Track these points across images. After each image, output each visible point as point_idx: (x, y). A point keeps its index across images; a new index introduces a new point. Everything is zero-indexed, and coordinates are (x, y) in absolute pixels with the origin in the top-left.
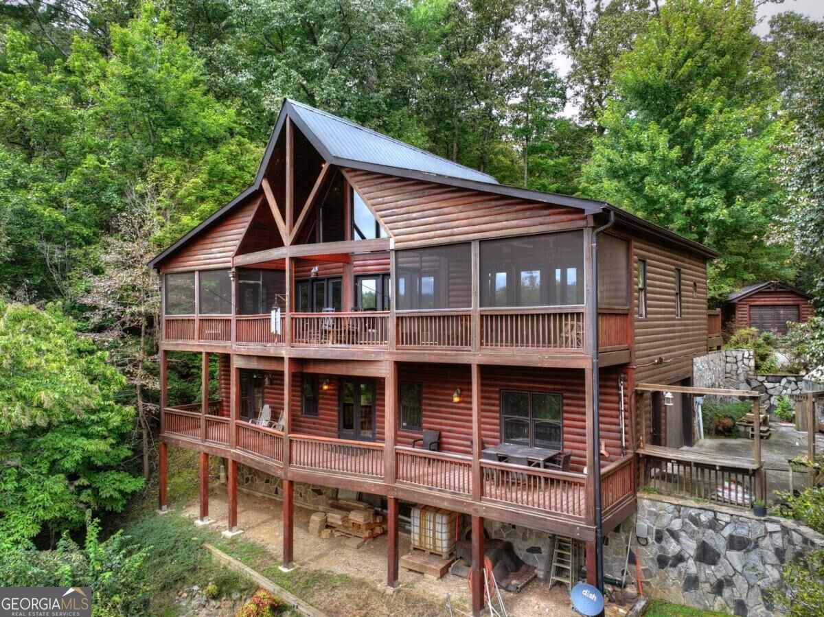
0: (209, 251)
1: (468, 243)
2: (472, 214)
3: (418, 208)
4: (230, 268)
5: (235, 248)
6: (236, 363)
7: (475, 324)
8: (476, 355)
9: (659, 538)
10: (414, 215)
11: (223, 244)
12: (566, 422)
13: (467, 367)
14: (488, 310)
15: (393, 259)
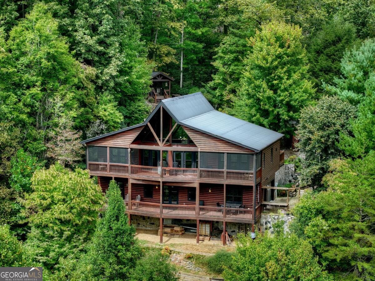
0: (116, 141)
1: (224, 153)
2: (225, 146)
3: (208, 141)
4: (128, 148)
5: (131, 142)
6: (131, 181)
7: (225, 174)
8: (225, 181)
9: (266, 224)
10: (207, 143)
11: (124, 139)
12: (243, 197)
13: (223, 185)
14: (229, 170)
15: (199, 154)
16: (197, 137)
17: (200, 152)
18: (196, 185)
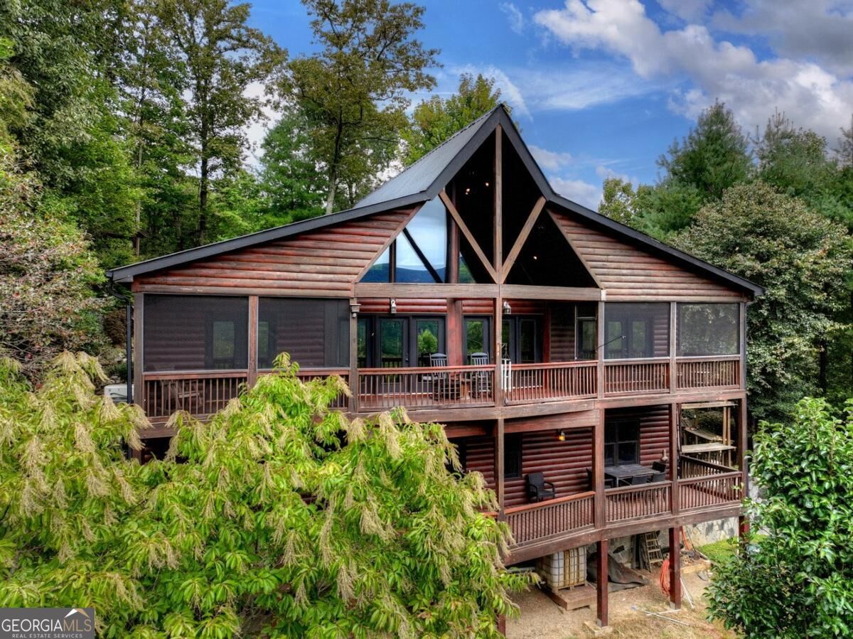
0: (293, 267)
4: (348, 300)
5: (363, 271)
10: (624, 271)
12: (642, 441)
15: (602, 309)
16: (597, 251)
17: (606, 303)
18: (595, 419)
